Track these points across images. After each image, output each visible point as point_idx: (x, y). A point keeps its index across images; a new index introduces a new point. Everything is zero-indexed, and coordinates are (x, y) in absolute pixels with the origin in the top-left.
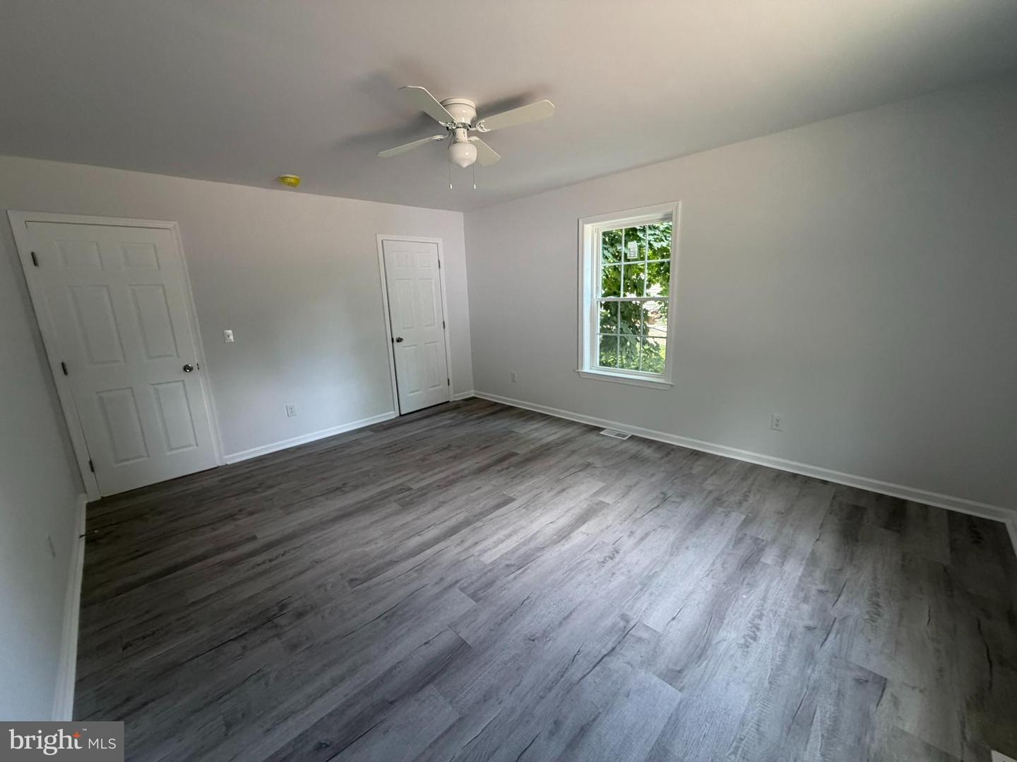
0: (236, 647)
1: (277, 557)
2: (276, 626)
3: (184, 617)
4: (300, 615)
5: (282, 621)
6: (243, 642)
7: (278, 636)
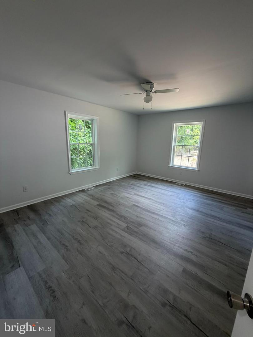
0: (222, 241)
1: (189, 251)
2: (210, 236)
3: (231, 263)
4: (203, 233)
5: (208, 235)
6: (219, 240)
7: (211, 234)
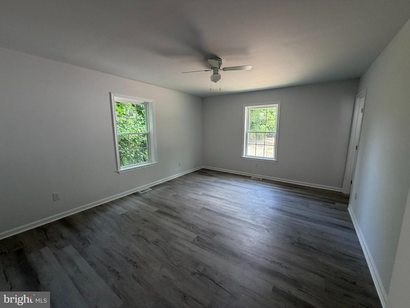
0: (313, 246)
2: (298, 240)
3: (327, 273)
4: (290, 237)
6: (310, 245)
7: (300, 238)
